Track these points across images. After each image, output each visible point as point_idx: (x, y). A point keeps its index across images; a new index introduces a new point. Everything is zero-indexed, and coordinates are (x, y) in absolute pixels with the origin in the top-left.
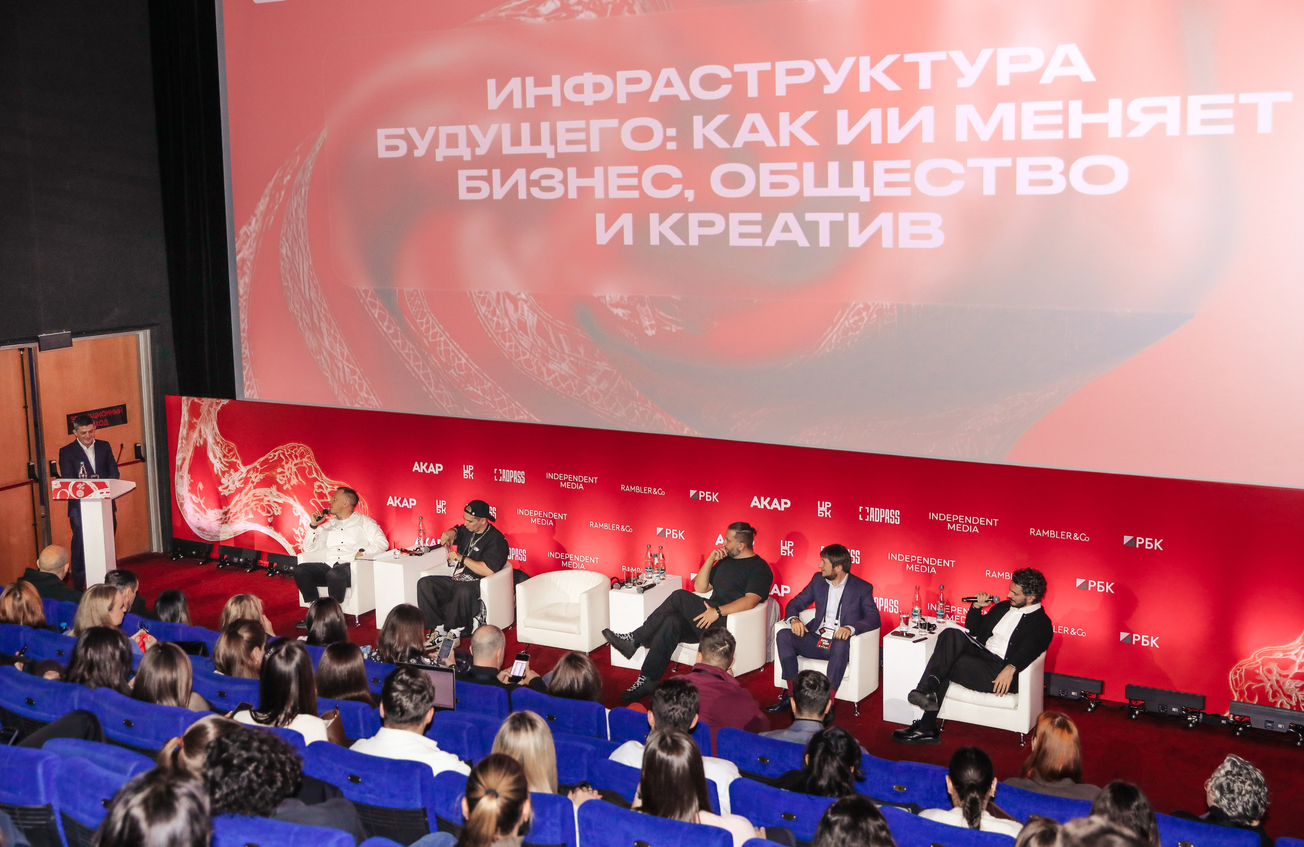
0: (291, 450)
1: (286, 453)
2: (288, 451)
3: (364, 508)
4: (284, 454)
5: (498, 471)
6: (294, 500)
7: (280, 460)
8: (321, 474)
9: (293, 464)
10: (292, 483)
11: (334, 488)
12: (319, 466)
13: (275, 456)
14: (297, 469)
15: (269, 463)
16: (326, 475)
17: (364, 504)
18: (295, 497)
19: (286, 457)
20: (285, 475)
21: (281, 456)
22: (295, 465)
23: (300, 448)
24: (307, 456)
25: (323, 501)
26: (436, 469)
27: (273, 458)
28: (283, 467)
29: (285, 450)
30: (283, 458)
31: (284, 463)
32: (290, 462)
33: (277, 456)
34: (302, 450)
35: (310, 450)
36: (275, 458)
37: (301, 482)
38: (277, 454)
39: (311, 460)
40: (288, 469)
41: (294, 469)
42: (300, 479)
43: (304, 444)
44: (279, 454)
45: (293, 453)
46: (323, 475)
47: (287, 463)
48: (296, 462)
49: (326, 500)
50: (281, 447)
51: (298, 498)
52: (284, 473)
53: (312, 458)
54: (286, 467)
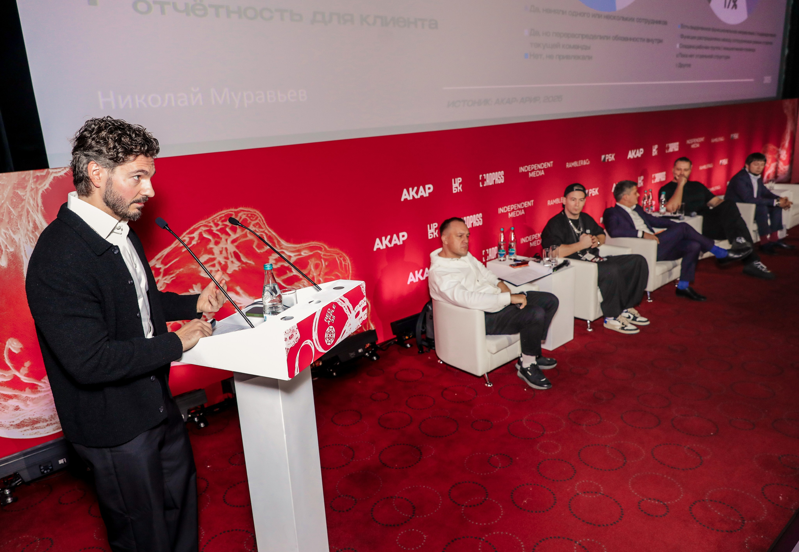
0: (222, 221)
1: (214, 229)
2: (217, 225)
3: (345, 265)
4: (210, 232)
5: (483, 177)
6: (237, 293)
7: (203, 241)
8: (279, 242)
9: (229, 241)
10: (230, 271)
11: (300, 255)
12: (275, 231)
13: (192, 239)
14: (237, 247)
15: (181, 253)
16: (288, 241)
17: (344, 260)
18: (238, 289)
19: (214, 235)
20: (215, 262)
21: (206, 235)
22: (233, 241)
23: (240, 215)
24: (253, 223)
25: (285, 277)
26: (426, 191)
27: (190, 243)
28: (211, 252)
29: (212, 224)
30: (210, 237)
31: (211, 245)
32: (223, 240)
33: (196, 238)
34: (244, 217)
35: (258, 213)
36: (194, 242)
37: (246, 263)
38: (196, 235)
39: (260, 227)
40: (221, 252)
41: (232, 248)
42: (244, 259)
43: (246, 206)
44: (201, 234)
45: (226, 226)
46: (283, 242)
47: (217, 243)
48: (233, 236)
49: (289, 275)
50: (203, 222)
51: (242, 288)
52: (214, 259)
53: (261, 224)
54: (216, 250)
